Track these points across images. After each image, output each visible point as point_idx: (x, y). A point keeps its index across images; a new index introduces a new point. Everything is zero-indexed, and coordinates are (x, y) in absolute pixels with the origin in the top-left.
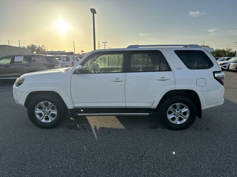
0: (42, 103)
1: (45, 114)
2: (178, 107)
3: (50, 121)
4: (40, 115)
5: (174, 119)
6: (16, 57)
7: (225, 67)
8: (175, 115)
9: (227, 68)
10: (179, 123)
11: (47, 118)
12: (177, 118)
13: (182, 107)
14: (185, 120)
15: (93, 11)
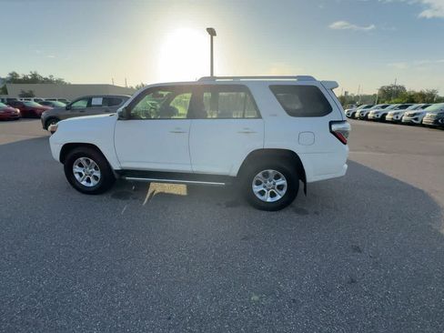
0: (81, 159)
1: (86, 174)
2: (272, 177)
3: (91, 185)
4: (81, 174)
5: (262, 193)
6: (93, 99)
7: (416, 119)
8: (265, 187)
9: (419, 122)
10: (269, 200)
11: (88, 180)
12: (268, 193)
13: (277, 177)
14: (279, 197)
15: (212, 32)
